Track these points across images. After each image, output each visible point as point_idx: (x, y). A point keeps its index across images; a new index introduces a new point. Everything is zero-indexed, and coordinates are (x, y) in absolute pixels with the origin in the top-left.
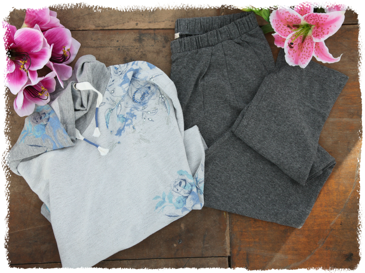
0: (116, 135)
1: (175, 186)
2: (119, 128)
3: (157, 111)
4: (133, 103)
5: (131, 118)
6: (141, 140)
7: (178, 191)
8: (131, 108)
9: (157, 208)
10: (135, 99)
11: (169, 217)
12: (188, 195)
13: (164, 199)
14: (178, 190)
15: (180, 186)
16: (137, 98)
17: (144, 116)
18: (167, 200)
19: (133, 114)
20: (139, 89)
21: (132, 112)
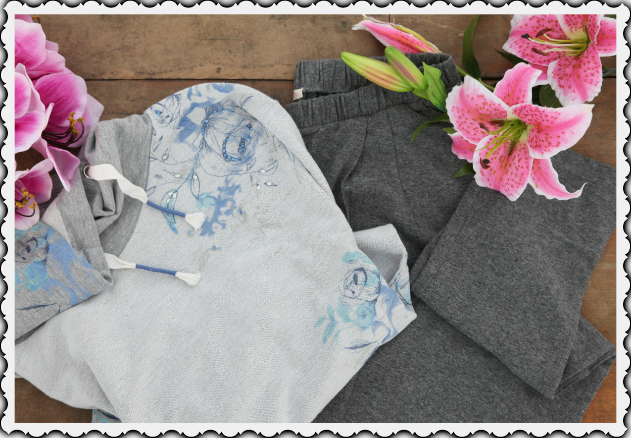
1: (347, 288)
3: (276, 164)
4: (226, 163)
5: (231, 197)
6: (263, 229)
7: (356, 295)
8: (225, 177)
9: (325, 340)
10: (228, 154)
12: (376, 295)
13: (332, 318)
14: (353, 292)
15: (356, 284)
16: (232, 150)
17: (255, 181)
18: (338, 318)
19: (233, 185)
21: (230, 185)
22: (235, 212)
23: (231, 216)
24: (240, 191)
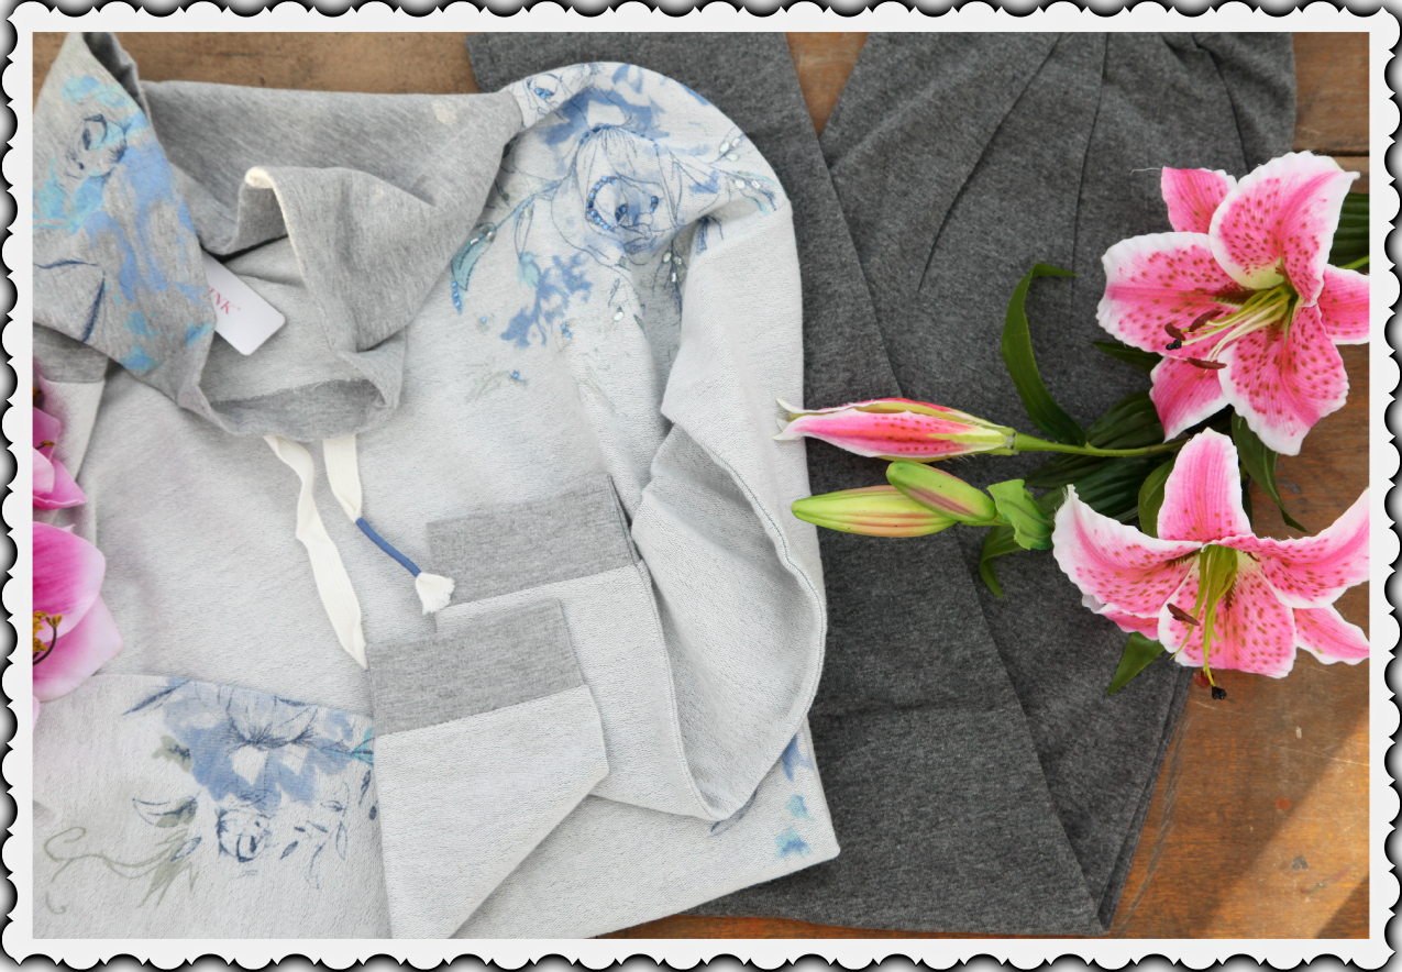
4: (586, 222)
8: (577, 251)
16: (603, 205)
20: (620, 176)
21: (576, 271)
22: (558, 323)
23: (552, 328)
24: (585, 299)
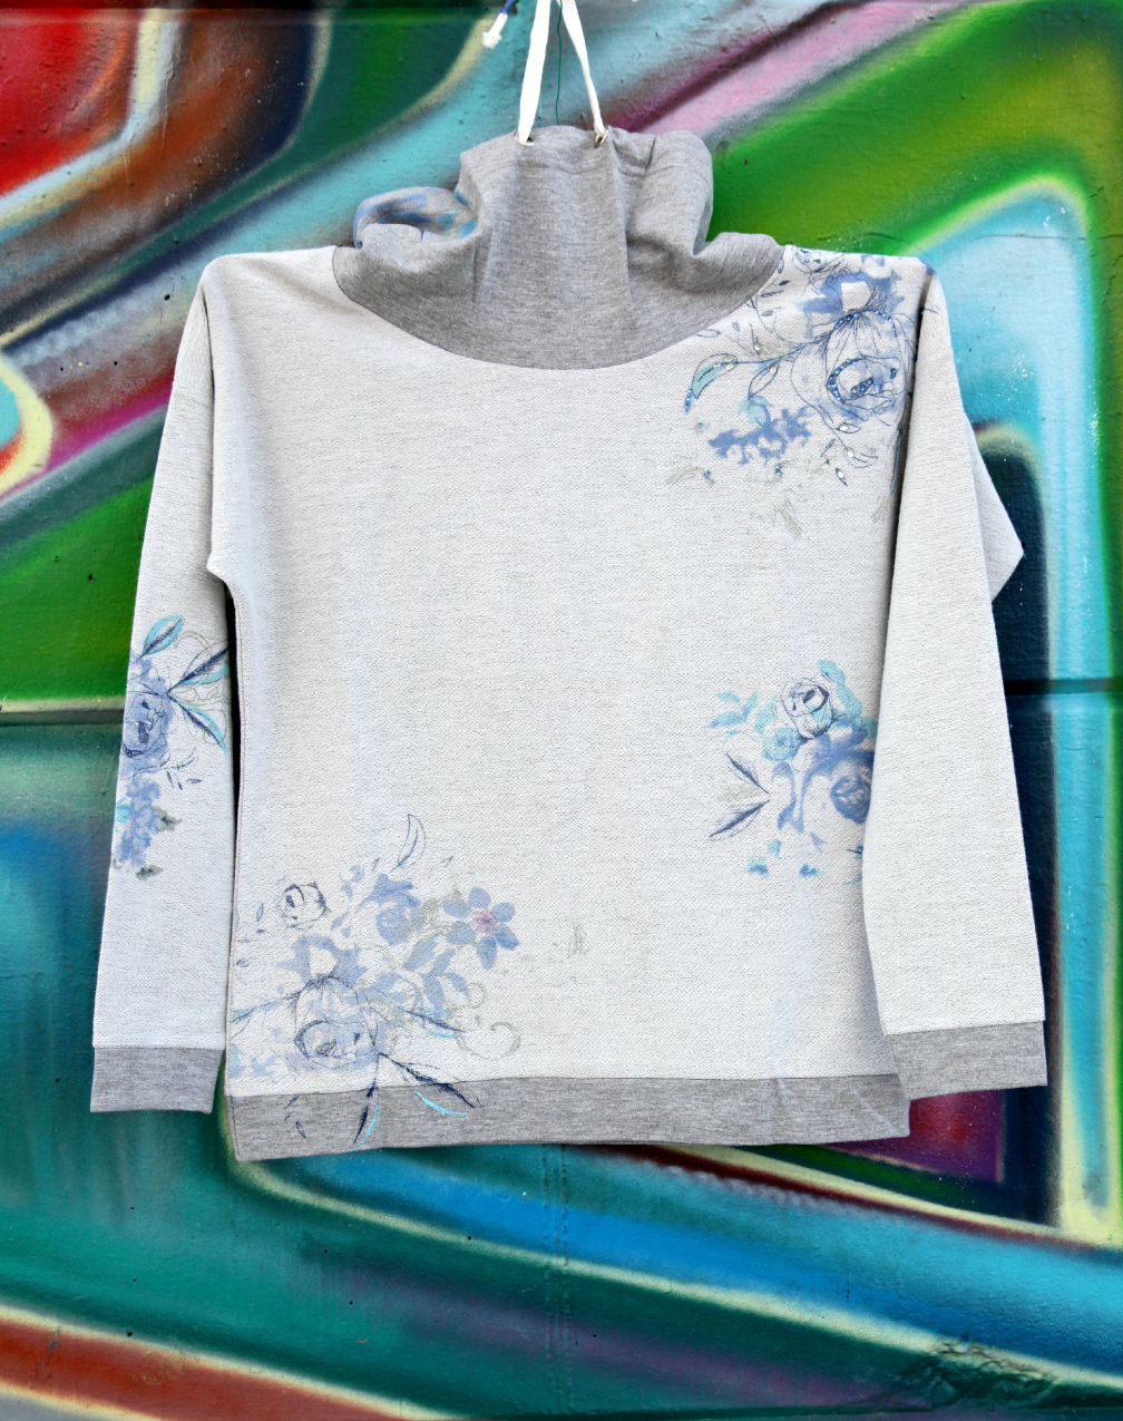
0: (713, 443)
1: (793, 695)
2: (732, 431)
3: (872, 460)
4: (824, 389)
5: (787, 438)
6: (779, 516)
7: (794, 713)
8: (805, 404)
9: (715, 724)
10: (837, 381)
11: (731, 766)
12: (811, 735)
13: (746, 713)
14: (794, 708)
15: (805, 701)
16: (845, 381)
17: (830, 453)
18: (752, 719)
19: (805, 424)
20: (865, 357)
21: (800, 421)
22: (773, 461)
23: (764, 460)
24: (803, 444)
